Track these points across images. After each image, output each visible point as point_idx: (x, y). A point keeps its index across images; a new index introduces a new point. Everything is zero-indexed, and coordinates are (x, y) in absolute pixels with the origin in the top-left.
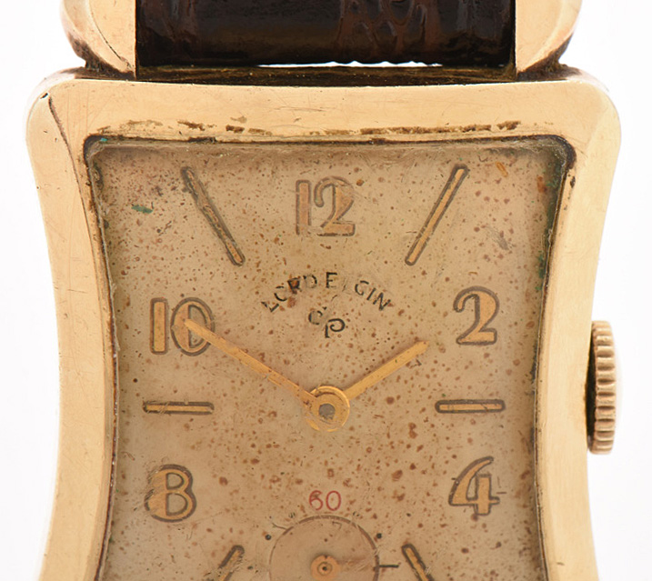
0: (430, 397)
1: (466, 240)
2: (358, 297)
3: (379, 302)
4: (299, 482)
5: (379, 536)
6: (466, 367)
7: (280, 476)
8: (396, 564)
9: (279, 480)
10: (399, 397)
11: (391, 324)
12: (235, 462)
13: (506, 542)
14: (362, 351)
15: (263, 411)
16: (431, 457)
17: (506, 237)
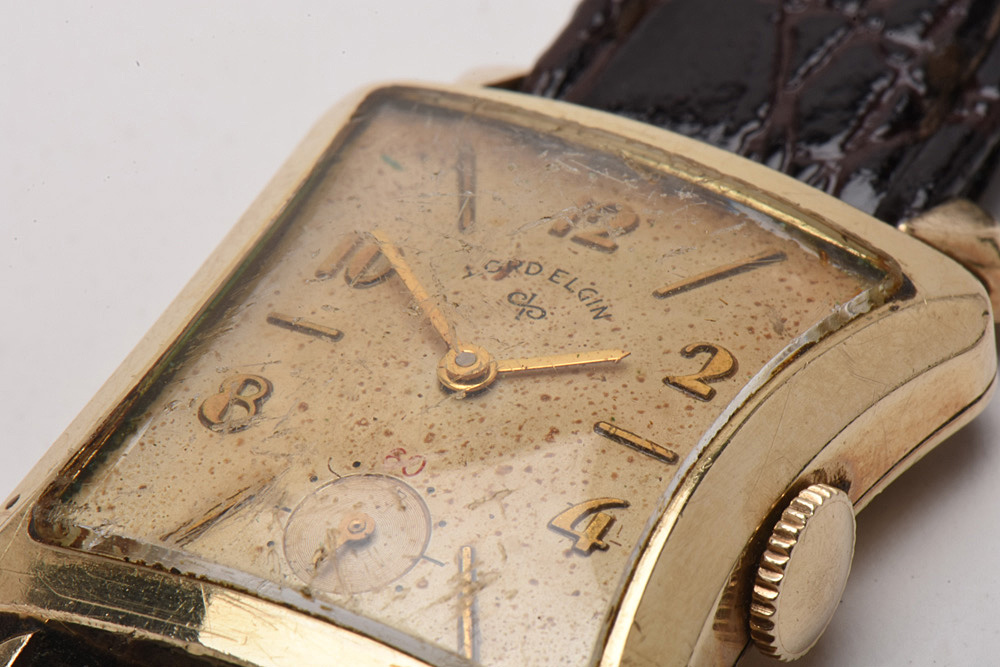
0: (595, 414)
1: (738, 306)
2: (577, 299)
3: (598, 312)
4: (388, 434)
5: (442, 524)
6: (659, 407)
7: (371, 420)
8: (443, 562)
9: (366, 424)
10: (557, 399)
11: (597, 334)
12: (330, 393)
13: (586, 594)
14: (547, 345)
15: (394, 357)
16: (557, 470)
17: (786, 325)
